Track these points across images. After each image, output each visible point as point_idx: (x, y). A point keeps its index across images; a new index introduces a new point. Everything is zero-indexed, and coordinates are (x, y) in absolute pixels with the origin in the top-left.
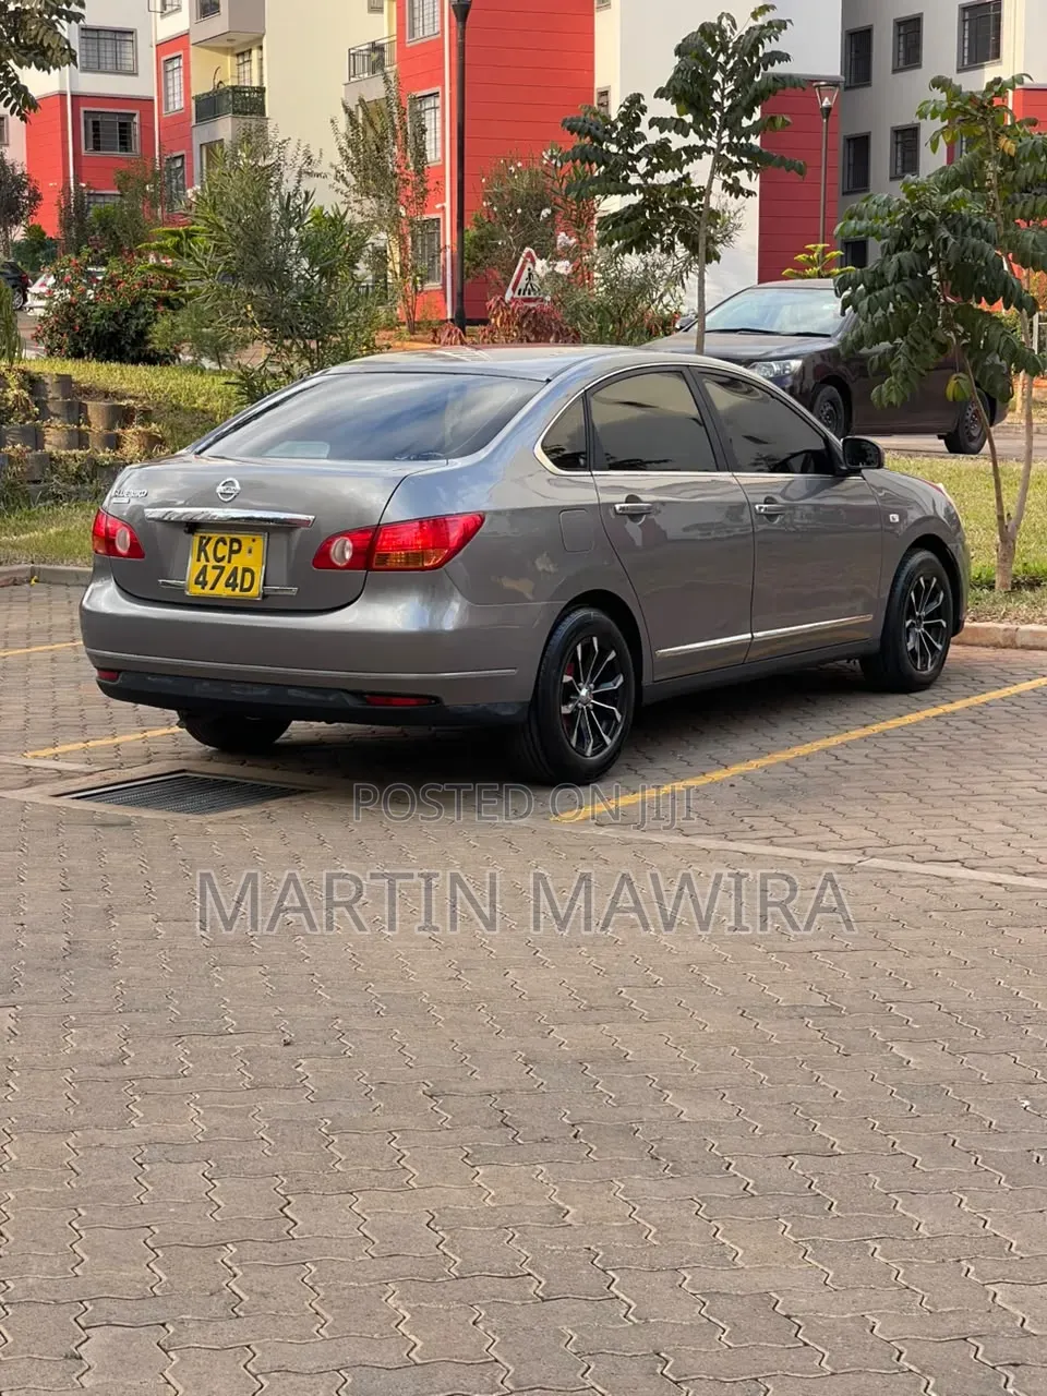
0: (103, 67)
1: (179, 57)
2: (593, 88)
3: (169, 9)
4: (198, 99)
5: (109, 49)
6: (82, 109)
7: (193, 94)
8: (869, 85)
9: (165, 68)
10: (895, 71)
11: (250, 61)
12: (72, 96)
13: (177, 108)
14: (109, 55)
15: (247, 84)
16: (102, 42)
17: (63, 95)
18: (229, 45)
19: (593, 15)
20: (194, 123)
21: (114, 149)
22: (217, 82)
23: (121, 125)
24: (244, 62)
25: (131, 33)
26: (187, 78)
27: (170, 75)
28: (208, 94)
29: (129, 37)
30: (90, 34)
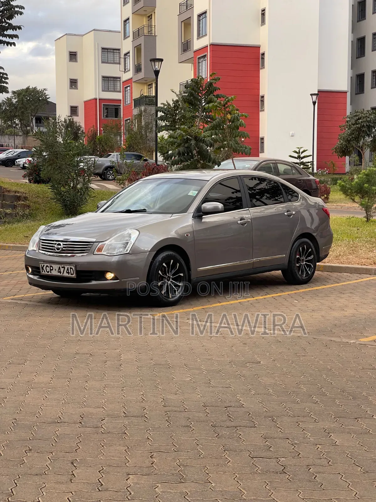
0: (110, 89)
1: (129, 86)
2: (259, 95)
3: (127, 70)
4: (134, 100)
5: (112, 83)
6: (103, 104)
7: (133, 99)
8: (364, 93)
9: (125, 90)
10: (372, 88)
11: (152, 87)
12: (99, 99)
13: (129, 103)
14: (112, 85)
15: (151, 95)
16: (110, 81)
17: (96, 99)
18: (146, 82)
19: (259, 71)
20: (133, 108)
21: (113, 117)
22: (141, 94)
23: (115, 109)
24: (150, 88)
25: (120, 78)
26: (131, 93)
27: (127, 92)
28: (138, 98)
29: (119, 79)
30: (105, 79)
